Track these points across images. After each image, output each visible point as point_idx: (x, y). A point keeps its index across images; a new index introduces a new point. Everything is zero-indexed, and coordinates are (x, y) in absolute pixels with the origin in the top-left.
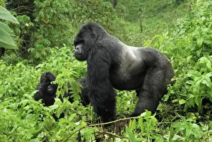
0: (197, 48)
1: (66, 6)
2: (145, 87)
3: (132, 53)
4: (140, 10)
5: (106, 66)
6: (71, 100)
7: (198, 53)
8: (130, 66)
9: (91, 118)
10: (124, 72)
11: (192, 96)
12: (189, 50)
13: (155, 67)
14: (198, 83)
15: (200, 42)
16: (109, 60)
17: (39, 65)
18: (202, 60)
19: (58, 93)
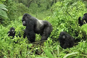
0: (60, 21)
1: (15, 8)
2: (44, 33)
3: (40, 22)
4: (36, 11)
5: (33, 26)
6: (20, 37)
7: (60, 22)
8: (40, 26)
9: (27, 42)
10: (38, 28)
11: (58, 35)
12: (57, 21)
13: (47, 26)
14: (60, 31)
15: (61, 19)
16: (34, 24)
17: (8, 26)
18: (61, 24)
19: (16, 34)
